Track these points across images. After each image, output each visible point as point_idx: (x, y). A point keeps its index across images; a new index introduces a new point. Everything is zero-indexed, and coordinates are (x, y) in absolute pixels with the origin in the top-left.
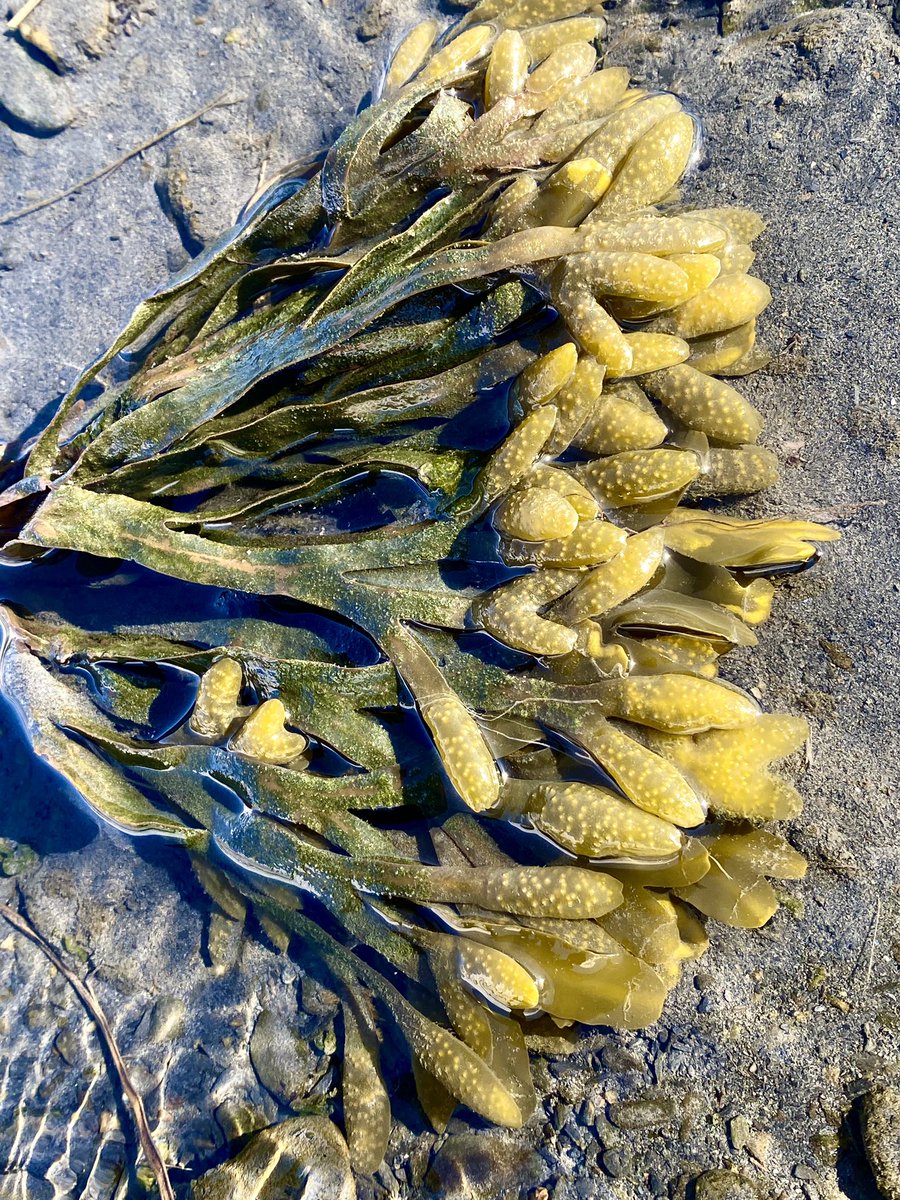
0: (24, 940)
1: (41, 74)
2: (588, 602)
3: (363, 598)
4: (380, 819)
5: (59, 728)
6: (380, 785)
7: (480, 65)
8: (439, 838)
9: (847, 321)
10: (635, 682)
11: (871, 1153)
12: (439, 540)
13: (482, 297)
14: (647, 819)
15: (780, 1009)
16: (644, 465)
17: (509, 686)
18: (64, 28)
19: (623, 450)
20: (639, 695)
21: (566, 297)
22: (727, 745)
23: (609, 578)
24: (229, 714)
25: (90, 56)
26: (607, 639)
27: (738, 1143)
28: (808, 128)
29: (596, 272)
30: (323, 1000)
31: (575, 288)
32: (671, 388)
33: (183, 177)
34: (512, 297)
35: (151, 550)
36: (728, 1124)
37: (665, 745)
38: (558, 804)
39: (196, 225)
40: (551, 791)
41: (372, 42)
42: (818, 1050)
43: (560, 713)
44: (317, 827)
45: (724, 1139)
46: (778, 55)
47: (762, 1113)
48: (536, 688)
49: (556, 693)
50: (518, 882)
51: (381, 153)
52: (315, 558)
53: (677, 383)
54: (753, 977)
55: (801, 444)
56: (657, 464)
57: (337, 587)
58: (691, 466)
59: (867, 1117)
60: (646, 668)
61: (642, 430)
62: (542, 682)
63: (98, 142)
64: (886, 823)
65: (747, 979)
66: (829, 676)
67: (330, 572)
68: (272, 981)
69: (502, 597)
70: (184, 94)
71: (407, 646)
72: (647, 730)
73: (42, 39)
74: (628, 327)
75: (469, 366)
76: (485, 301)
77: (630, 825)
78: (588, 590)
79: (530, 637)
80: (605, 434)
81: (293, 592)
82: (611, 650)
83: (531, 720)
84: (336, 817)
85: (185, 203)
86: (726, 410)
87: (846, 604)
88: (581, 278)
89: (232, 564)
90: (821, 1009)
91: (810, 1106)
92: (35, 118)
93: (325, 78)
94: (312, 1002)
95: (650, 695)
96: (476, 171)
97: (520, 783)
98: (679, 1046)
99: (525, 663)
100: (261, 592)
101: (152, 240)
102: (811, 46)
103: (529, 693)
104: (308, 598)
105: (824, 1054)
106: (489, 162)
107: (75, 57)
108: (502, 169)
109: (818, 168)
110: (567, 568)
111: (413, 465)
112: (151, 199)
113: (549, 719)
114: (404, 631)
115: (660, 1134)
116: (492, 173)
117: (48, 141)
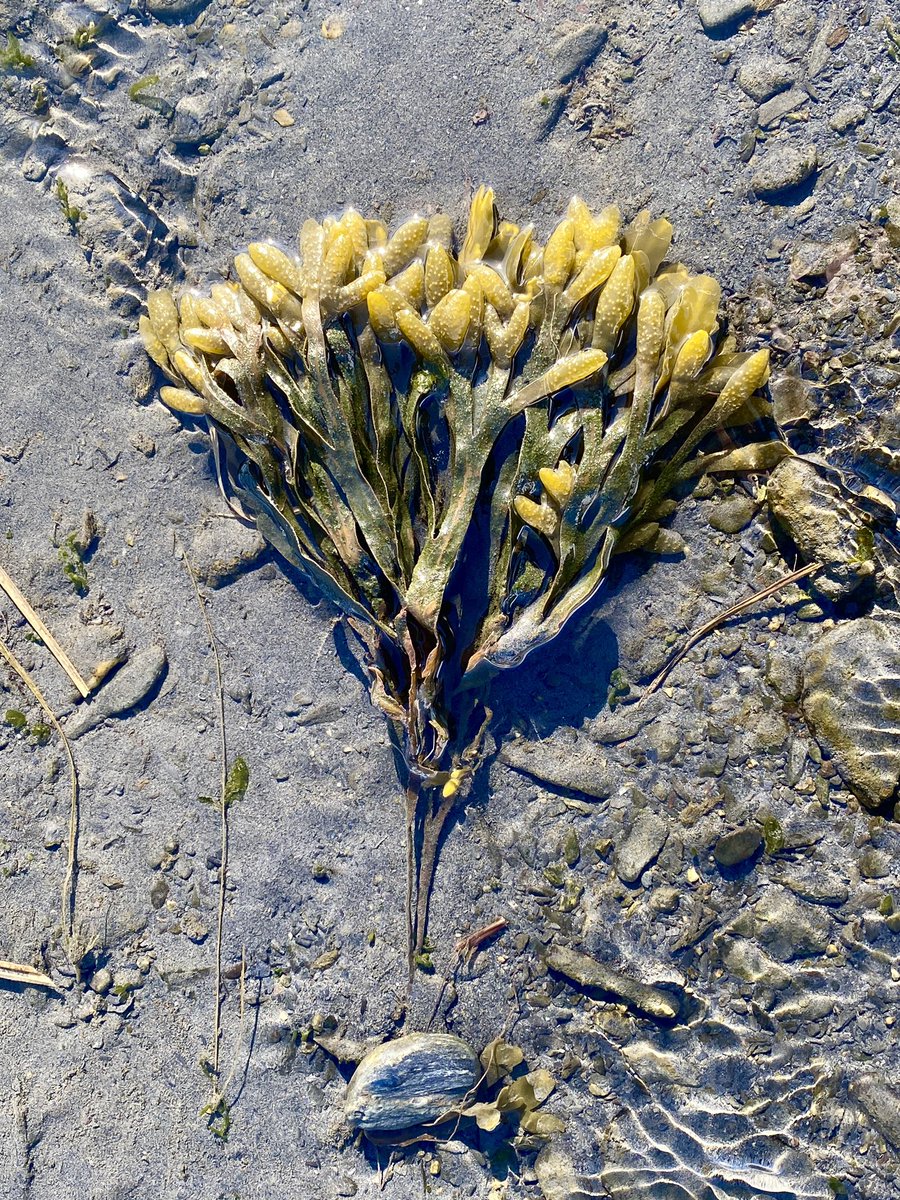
0: (667, 681)
1: (124, 672)
2: (503, 299)
3: (488, 425)
4: (607, 420)
5: (543, 620)
6: (590, 419)
7: (199, 353)
8: (620, 392)
9: (368, 182)
10: (547, 275)
11: (781, 187)
12: (460, 385)
13: (332, 351)
14: (617, 269)
15: (713, 233)
16: (433, 269)
17: (542, 345)
18: (100, 651)
19: (423, 284)
20: (554, 273)
21: (341, 301)
22: (581, 233)
23: (491, 287)
24: (545, 507)
25: (120, 637)
26: (522, 290)
27: (777, 255)
28: (261, 199)
29: (332, 282)
30: (704, 484)
31: (338, 295)
32: (393, 261)
33: (217, 563)
34: (336, 335)
35: (448, 546)
36: (769, 260)
37: (579, 264)
38: (606, 315)
39: (248, 555)
40: (599, 321)
41: (156, 448)
42: (733, 215)
43: (559, 317)
44: (609, 455)
45: (776, 264)
46: (217, 214)
47: (763, 243)
48: (545, 330)
49: (549, 319)
50: (644, 343)
51: (241, 405)
52: (462, 453)
53: (391, 257)
54: (697, 245)
55: (429, 206)
56: (433, 263)
57: (481, 441)
58: (437, 248)
59: (766, 190)
60: (540, 270)
61: (414, 273)
62: (542, 327)
63: (179, 632)
64: (624, 177)
65: (699, 248)
66: (549, 201)
67: (472, 444)
68: (694, 517)
69: (495, 346)
70: (160, 572)
71: (519, 399)
72: (571, 273)
73: (102, 668)
74: (357, 275)
75: (366, 366)
76: (334, 350)
77: (619, 277)
78: (497, 299)
79: (519, 326)
80: (413, 293)
81: (481, 465)
82: (530, 288)
83: (563, 332)
84: (604, 445)
85: (234, 562)
86: (409, 231)
87: (514, 191)
88: (333, 289)
89: (460, 504)
90: (713, 213)
91: (760, 220)
92: (154, 673)
93: (171, 479)
94: (707, 490)
95: (554, 268)
96: (260, 357)
97: (594, 342)
98: (731, 285)
99: (531, 334)
100: (478, 485)
101: (251, 590)
102: (217, 194)
103: (547, 334)
104: (485, 457)
105: (735, 212)
106: (255, 350)
107: (119, 645)
108: (260, 344)
109: (284, 195)
110: (484, 309)
111: (418, 397)
112: (224, 592)
113: (562, 324)
114: (508, 401)
115: (774, 295)
116: (261, 349)
117: (171, 667)
